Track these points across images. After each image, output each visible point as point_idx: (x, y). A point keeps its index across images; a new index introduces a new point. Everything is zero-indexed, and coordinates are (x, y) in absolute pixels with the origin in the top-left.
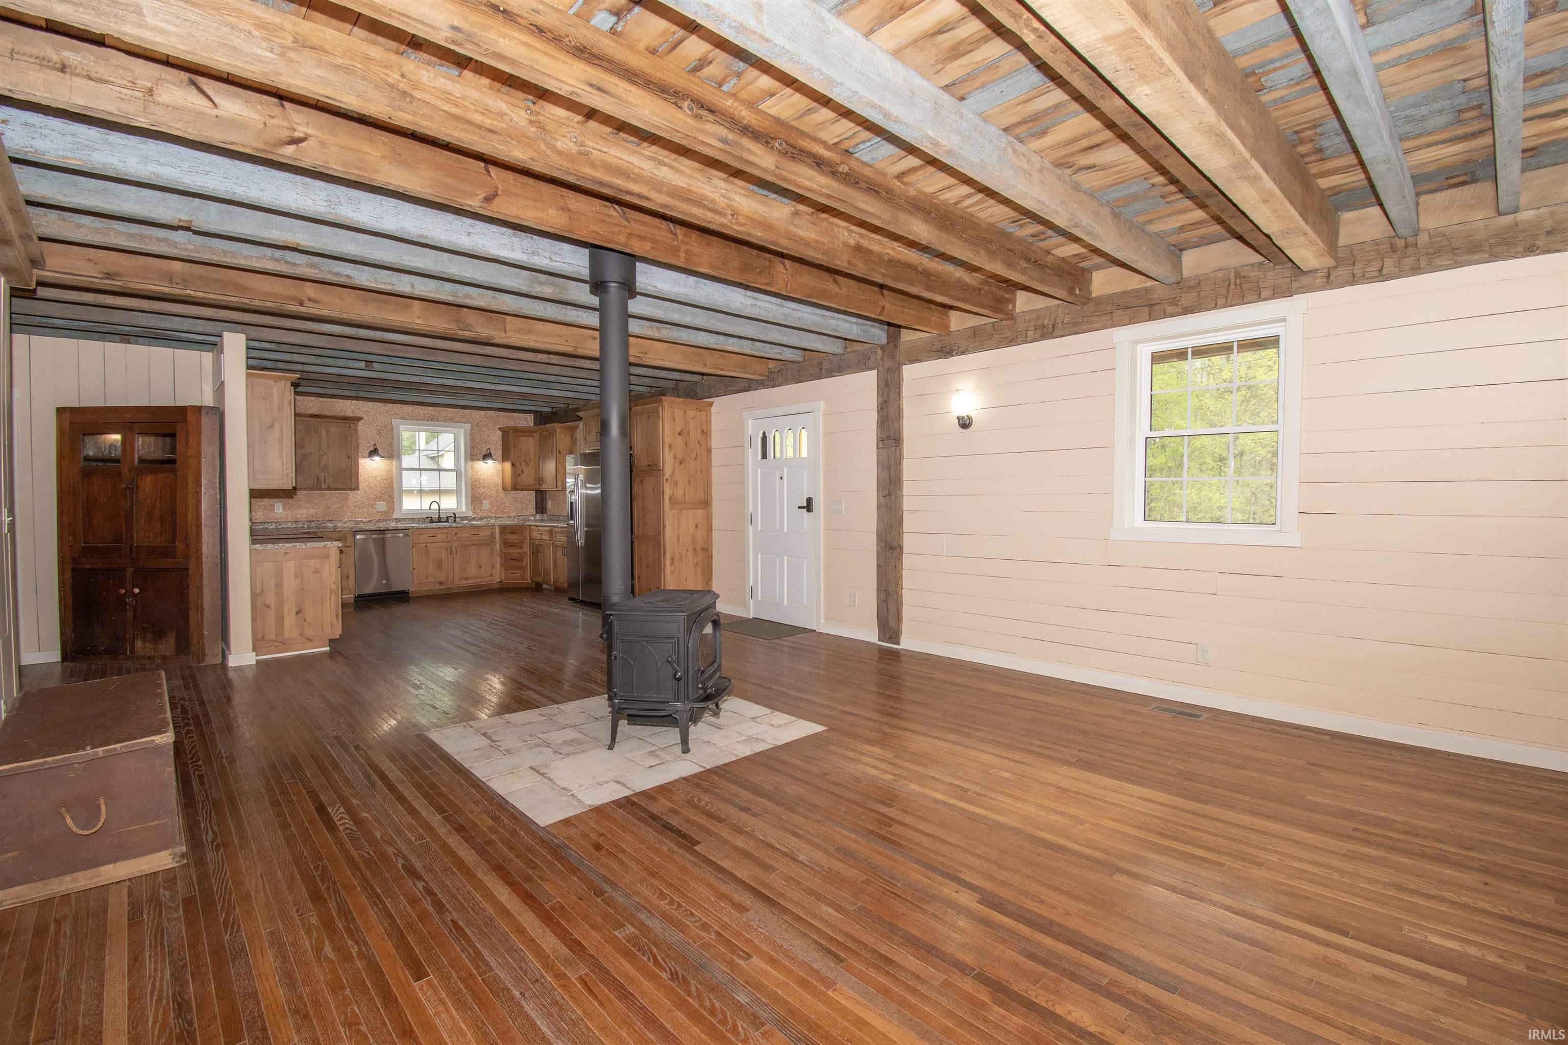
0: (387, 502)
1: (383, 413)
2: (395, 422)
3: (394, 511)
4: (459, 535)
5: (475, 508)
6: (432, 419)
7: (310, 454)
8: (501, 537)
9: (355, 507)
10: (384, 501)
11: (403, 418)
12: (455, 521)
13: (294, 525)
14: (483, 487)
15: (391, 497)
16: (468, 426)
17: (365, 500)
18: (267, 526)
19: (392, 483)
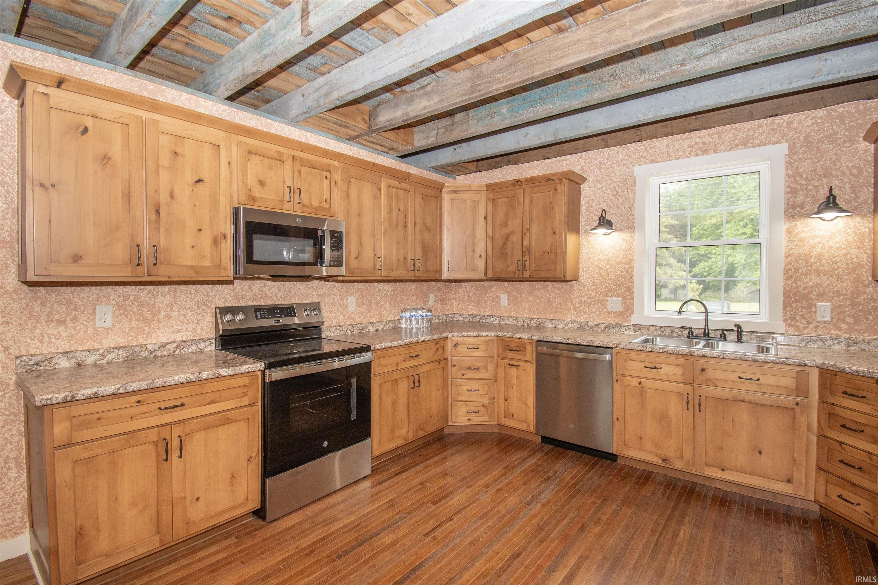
0: (624, 297)
1: (622, 160)
2: (639, 170)
3: (632, 313)
4: (709, 374)
5: (793, 318)
6: (705, 152)
7: (513, 232)
8: (821, 395)
9: (580, 303)
10: (619, 296)
11: (652, 161)
12: (739, 340)
13: (515, 322)
14: (817, 273)
15: (630, 290)
16: (783, 148)
17: (593, 294)
18: (492, 320)
19: (632, 267)
